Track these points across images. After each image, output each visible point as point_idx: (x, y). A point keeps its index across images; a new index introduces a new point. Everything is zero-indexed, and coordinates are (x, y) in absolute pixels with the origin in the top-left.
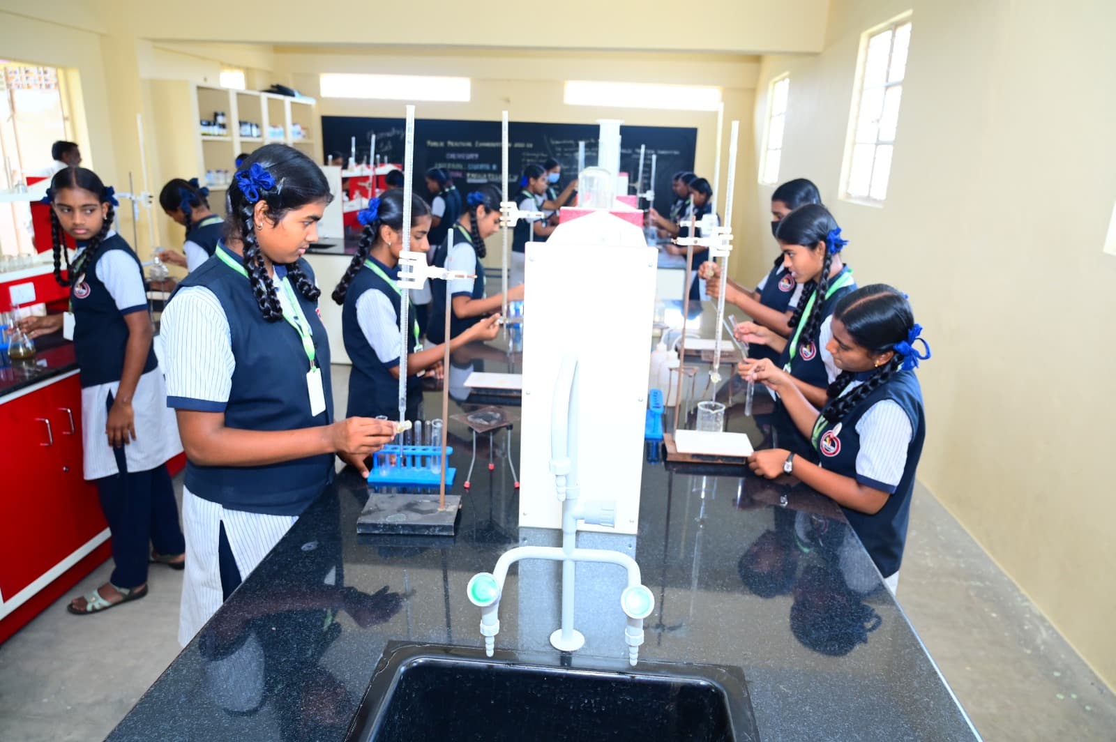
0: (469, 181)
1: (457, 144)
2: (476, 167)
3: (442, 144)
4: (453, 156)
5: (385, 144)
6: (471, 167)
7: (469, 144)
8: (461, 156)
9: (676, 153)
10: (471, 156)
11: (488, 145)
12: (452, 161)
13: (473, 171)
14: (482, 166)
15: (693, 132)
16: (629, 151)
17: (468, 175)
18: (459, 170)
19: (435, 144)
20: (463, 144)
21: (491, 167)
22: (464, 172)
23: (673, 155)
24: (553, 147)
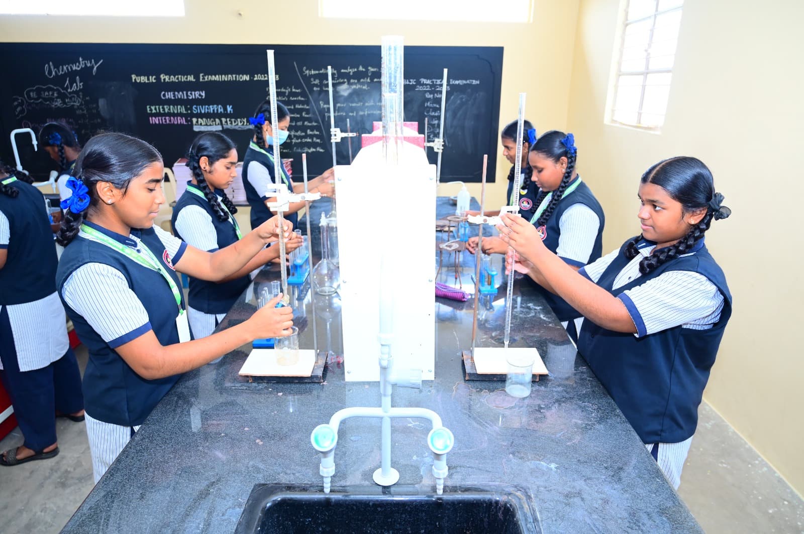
0: (196, 129)
1: (173, 79)
2: (204, 110)
3: (153, 79)
4: (170, 95)
5: (73, 81)
6: (196, 109)
7: (191, 78)
8: (179, 95)
9: (475, 82)
10: (195, 95)
11: (216, 78)
12: (169, 102)
13: (200, 116)
14: (212, 108)
15: (498, 52)
16: (413, 82)
17: (194, 120)
18: (181, 115)
19: (143, 79)
20: (183, 79)
21: (225, 109)
22: (189, 116)
23: (470, 85)
24: (307, 79)
